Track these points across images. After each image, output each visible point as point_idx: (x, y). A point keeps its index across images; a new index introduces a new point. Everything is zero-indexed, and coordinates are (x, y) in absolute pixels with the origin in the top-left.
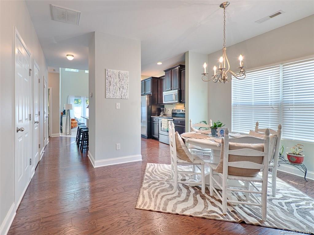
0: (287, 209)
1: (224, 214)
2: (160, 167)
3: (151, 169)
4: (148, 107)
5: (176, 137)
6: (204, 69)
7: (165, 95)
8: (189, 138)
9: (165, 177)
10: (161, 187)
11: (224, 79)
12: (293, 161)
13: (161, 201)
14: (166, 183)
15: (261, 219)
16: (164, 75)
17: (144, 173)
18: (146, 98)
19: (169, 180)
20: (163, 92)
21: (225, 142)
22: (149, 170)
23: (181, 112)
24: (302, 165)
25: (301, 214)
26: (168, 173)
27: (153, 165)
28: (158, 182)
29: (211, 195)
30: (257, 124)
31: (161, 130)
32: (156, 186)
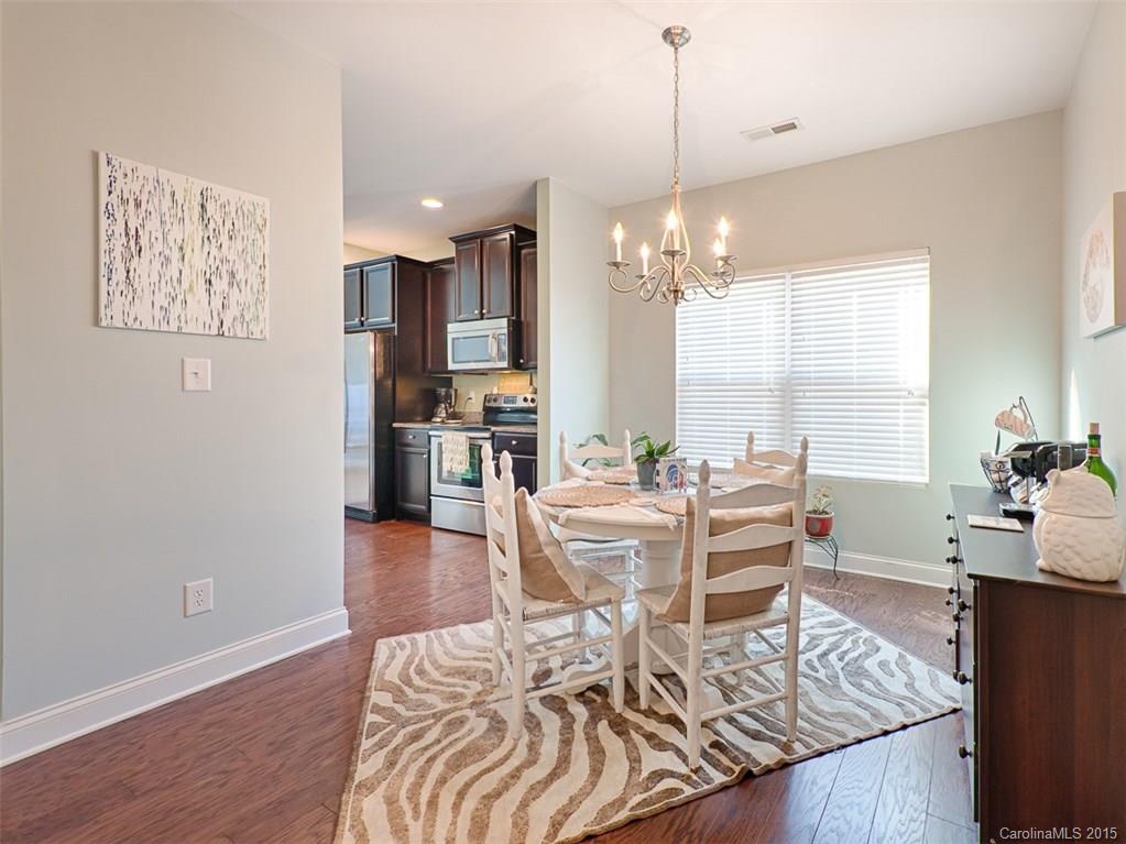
0: (827, 677)
1: (692, 770)
2: (442, 644)
3: (401, 665)
4: (378, 385)
5: (520, 509)
6: (616, 245)
7: (455, 336)
8: (569, 507)
9: (464, 686)
10: (451, 743)
11: (676, 291)
12: (814, 532)
13: (454, 823)
14: (471, 713)
15: (784, 739)
16: (454, 255)
17: (362, 700)
18: (367, 344)
19: (482, 699)
20: (449, 326)
21: (699, 511)
22: (386, 678)
23: (520, 404)
24: (830, 538)
25: (852, 680)
26: (476, 663)
27: (408, 644)
28: (435, 723)
29: (643, 705)
30: (751, 440)
31: (440, 480)
32: (426, 748)
